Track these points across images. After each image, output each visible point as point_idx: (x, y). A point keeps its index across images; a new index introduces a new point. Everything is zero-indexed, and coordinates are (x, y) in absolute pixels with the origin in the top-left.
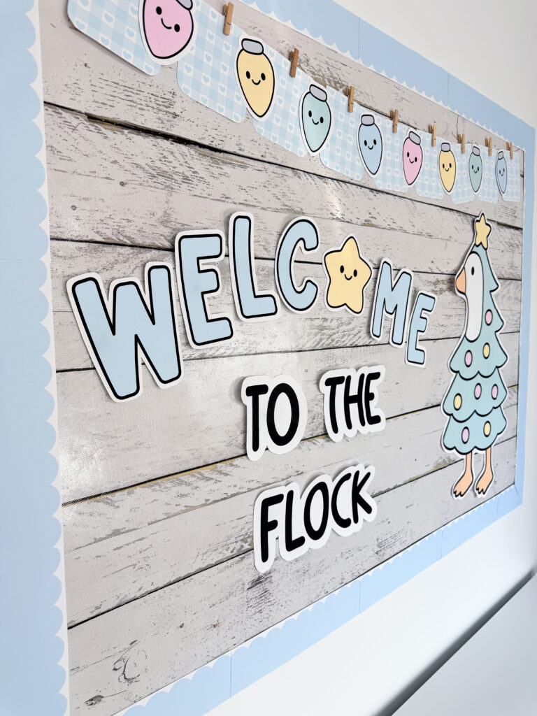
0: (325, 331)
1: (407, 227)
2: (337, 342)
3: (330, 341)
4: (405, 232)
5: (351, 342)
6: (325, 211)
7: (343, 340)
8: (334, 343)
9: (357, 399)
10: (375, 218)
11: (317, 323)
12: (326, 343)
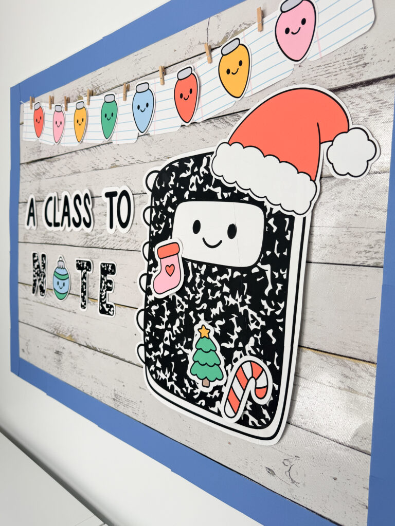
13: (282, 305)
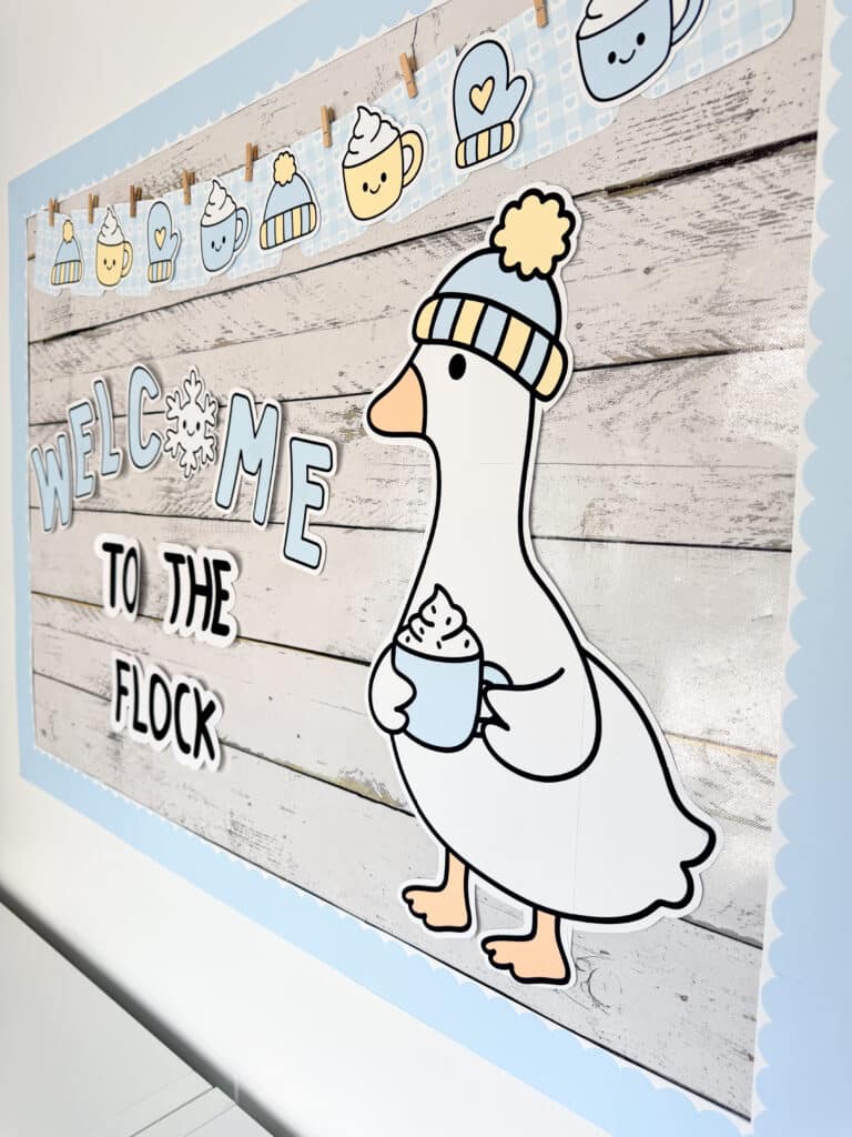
0: (173, 495)
1: (286, 325)
2: (185, 510)
3: (177, 507)
4: (281, 335)
5: (200, 512)
6: (171, 347)
7: (191, 507)
8: (181, 511)
9: (205, 591)
10: (230, 332)
11: (165, 483)
12: (173, 509)
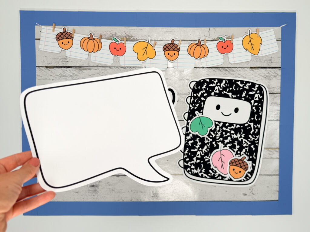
13: (258, 137)
